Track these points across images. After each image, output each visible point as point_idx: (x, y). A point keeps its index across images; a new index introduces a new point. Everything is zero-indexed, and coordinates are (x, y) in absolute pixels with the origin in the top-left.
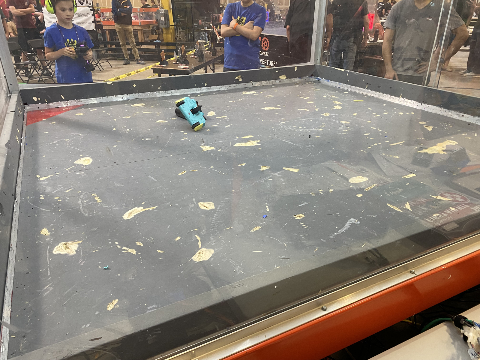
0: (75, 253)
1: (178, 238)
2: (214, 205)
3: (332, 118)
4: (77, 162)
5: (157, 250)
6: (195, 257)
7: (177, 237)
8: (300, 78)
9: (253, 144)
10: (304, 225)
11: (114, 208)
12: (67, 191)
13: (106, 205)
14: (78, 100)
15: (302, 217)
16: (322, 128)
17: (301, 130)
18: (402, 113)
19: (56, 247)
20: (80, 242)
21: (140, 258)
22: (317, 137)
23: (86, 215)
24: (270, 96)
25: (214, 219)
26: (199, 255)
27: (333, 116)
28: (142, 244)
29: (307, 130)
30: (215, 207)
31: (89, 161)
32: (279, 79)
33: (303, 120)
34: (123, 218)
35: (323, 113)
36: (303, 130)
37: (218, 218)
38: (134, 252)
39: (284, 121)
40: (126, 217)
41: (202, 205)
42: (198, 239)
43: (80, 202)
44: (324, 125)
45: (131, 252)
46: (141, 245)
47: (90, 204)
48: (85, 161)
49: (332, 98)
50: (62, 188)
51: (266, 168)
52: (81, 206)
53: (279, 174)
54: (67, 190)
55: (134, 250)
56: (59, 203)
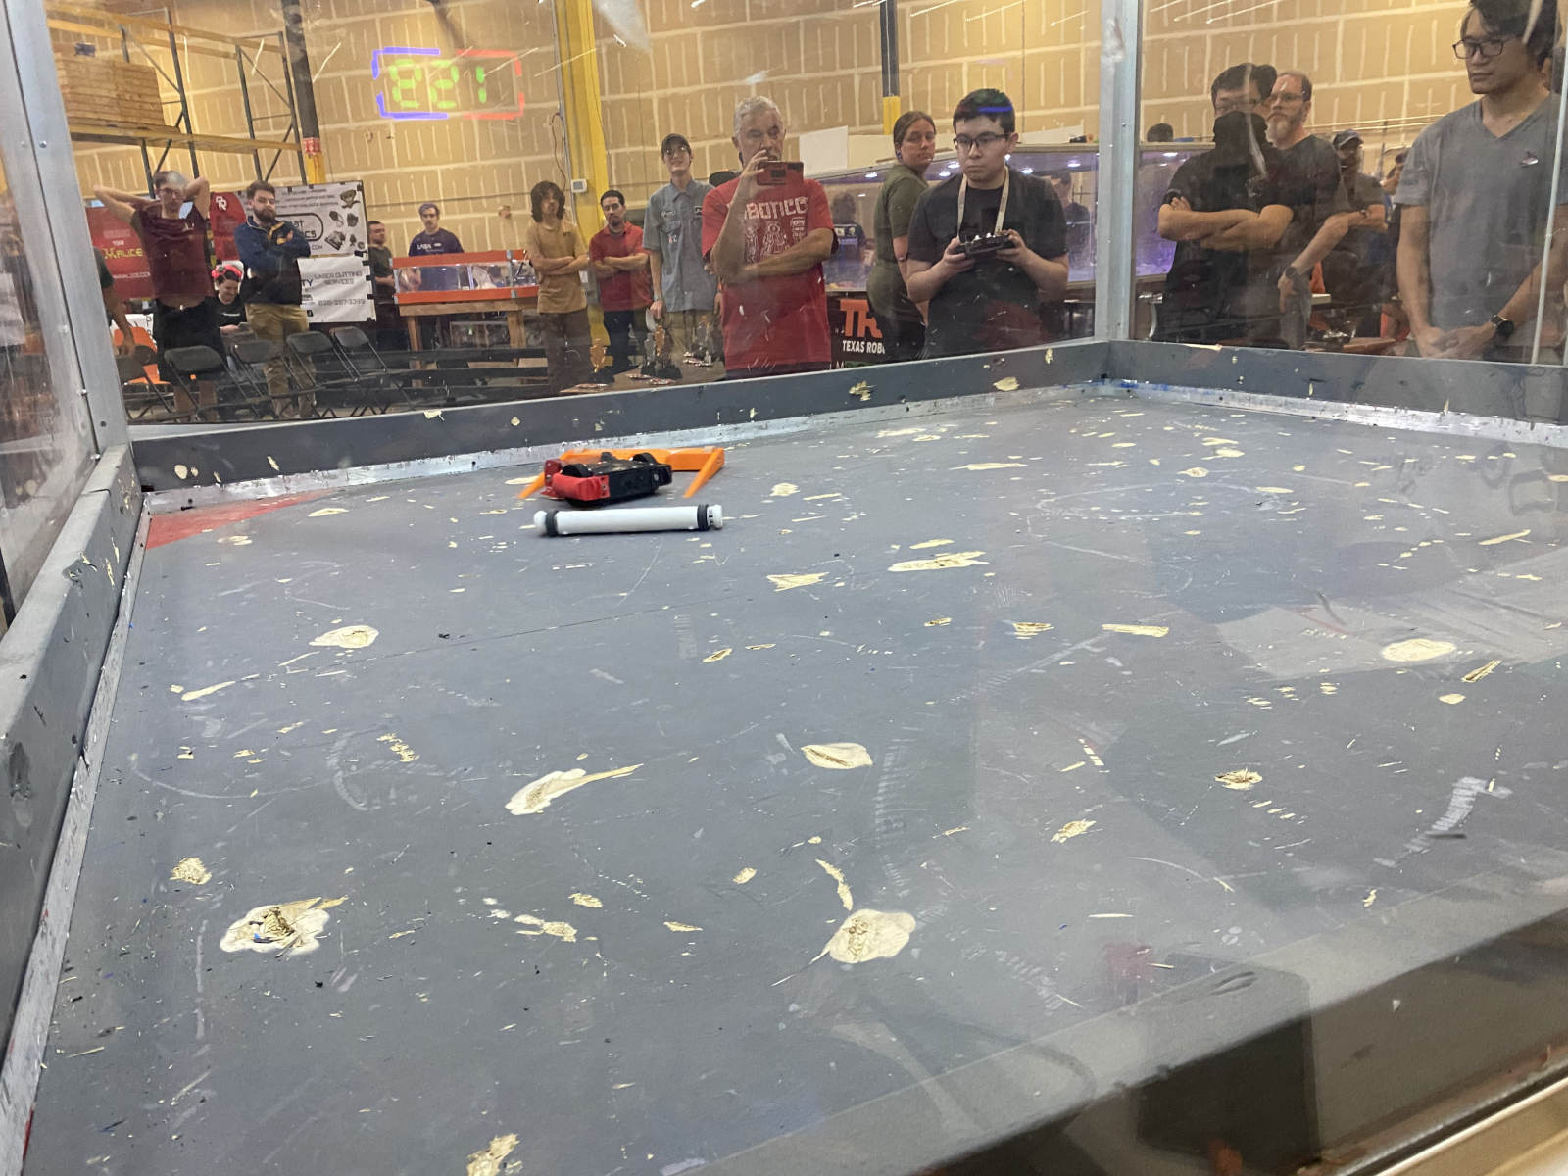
0: (313, 945)
1: (747, 875)
2: (868, 752)
3: (1220, 481)
4: (319, 641)
5: (666, 923)
6: (838, 943)
7: (742, 869)
8: (1065, 387)
9: (957, 562)
10: (1273, 811)
11: (469, 776)
12: (284, 731)
13: (435, 771)
14: (326, 473)
15: (1253, 781)
16: (1200, 511)
17: (1123, 518)
18: (1473, 457)
19: (237, 925)
20: (337, 902)
21: (598, 955)
22: (1191, 533)
23: (360, 807)
24: (975, 436)
25: (879, 802)
26: (853, 938)
27: (1225, 474)
28: (596, 900)
29: (1147, 516)
30: (872, 758)
31: (364, 638)
32: (995, 390)
33: (1121, 492)
34: (508, 811)
35: (1185, 470)
36: (1128, 517)
37: (894, 795)
38: (570, 934)
39: (1048, 497)
40: (519, 805)
41: (818, 754)
42: (830, 876)
43: (333, 762)
44: (1200, 501)
45: (553, 933)
46: (596, 903)
47: (373, 767)
48: (353, 638)
49: (1198, 431)
50: (266, 720)
51: (1034, 629)
52: (336, 776)
53: (1094, 645)
54: (281, 728)
55: (567, 925)
56: (256, 768)
